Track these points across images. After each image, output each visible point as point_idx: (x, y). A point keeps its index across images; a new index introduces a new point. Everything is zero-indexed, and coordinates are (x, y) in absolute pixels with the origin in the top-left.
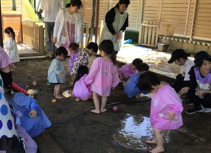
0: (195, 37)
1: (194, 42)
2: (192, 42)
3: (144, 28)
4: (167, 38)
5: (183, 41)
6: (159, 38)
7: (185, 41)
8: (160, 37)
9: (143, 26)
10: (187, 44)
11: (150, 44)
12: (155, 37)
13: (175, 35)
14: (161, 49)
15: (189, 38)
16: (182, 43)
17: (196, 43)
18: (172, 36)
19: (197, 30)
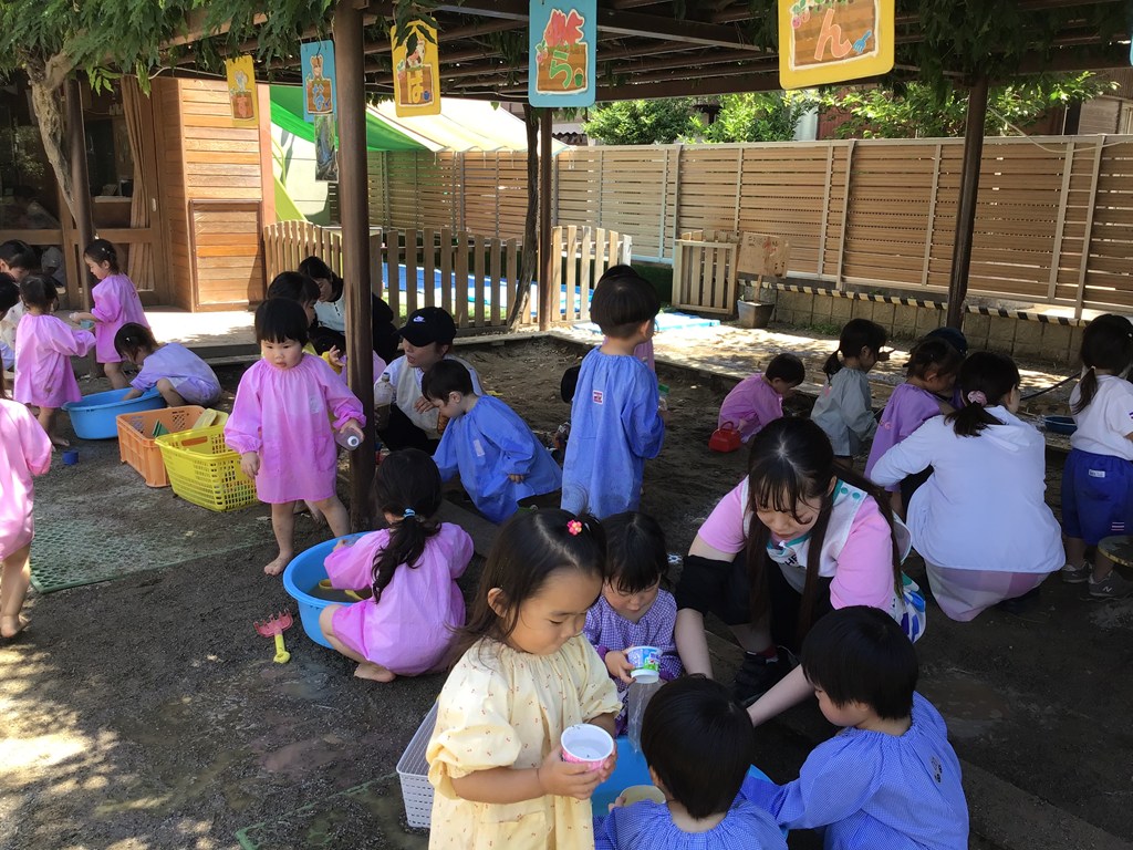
0: (850, 279)
1: (850, 295)
2: (843, 294)
3: (687, 253)
4: (765, 285)
5: (815, 293)
6: (737, 285)
7: (821, 291)
8: (743, 282)
9: (684, 247)
10: (828, 302)
11: (712, 305)
12: (726, 282)
13: (791, 273)
14: (751, 318)
15: (835, 283)
16: (811, 297)
17: (857, 297)
18: (781, 275)
19: (855, 257)
